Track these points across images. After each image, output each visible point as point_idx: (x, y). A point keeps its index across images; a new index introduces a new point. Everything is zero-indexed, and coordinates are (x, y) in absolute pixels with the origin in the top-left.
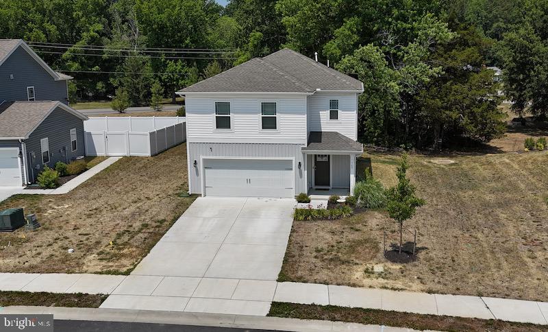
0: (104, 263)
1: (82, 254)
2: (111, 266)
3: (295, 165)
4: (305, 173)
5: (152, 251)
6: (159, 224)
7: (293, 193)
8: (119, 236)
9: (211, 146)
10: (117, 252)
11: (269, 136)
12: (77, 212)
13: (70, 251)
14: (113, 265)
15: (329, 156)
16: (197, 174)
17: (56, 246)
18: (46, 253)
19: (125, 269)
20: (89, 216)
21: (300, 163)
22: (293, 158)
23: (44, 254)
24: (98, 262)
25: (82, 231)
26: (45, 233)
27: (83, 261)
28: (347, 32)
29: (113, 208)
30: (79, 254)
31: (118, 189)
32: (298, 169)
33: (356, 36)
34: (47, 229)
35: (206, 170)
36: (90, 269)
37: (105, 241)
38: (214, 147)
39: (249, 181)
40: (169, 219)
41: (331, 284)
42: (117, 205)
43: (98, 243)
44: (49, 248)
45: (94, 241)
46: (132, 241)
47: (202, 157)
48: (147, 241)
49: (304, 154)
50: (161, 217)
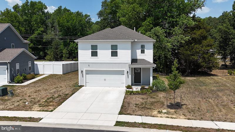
0: (41, 108)
1: (32, 105)
2: (45, 109)
3: (125, 73)
4: (130, 76)
5: (62, 104)
6: (66, 95)
7: (125, 85)
8: (48, 99)
9: (89, 64)
10: (47, 104)
11: (114, 59)
12: (30, 91)
13: (27, 103)
14: (46, 109)
15: (140, 68)
16: (83, 77)
17: (21, 102)
18: (16, 104)
19: (50, 110)
20: (35, 92)
21: (128, 71)
22: (125, 69)
23: (15, 104)
24: (39, 107)
25: (32, 97)
26: (16, 98)
27: (32, 107)
28: (148, 23)
29: (46, 90)
30: (30, 104)
31: (48, 84)
32: (127, 74)
33: (151, 25)
34: (17, 96)
35: (87, 75)
36: (35, 110)
37: (42, 101)
38: (90, 64)
39: (105, 80)
40: (70, 93)
41: (143, 116)
42: (47, 89)
43: (39, 101)
44: (18, 102)
45: (37, 100)
46: (54, 101)
47: (85, 69)
48: (60, 101)
49: (129, 67)
50: (66, 93)
